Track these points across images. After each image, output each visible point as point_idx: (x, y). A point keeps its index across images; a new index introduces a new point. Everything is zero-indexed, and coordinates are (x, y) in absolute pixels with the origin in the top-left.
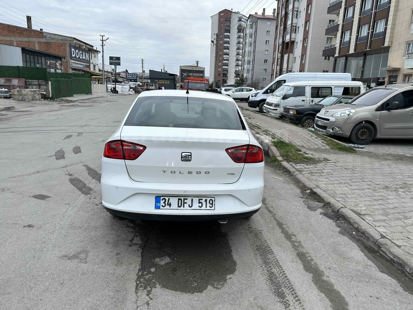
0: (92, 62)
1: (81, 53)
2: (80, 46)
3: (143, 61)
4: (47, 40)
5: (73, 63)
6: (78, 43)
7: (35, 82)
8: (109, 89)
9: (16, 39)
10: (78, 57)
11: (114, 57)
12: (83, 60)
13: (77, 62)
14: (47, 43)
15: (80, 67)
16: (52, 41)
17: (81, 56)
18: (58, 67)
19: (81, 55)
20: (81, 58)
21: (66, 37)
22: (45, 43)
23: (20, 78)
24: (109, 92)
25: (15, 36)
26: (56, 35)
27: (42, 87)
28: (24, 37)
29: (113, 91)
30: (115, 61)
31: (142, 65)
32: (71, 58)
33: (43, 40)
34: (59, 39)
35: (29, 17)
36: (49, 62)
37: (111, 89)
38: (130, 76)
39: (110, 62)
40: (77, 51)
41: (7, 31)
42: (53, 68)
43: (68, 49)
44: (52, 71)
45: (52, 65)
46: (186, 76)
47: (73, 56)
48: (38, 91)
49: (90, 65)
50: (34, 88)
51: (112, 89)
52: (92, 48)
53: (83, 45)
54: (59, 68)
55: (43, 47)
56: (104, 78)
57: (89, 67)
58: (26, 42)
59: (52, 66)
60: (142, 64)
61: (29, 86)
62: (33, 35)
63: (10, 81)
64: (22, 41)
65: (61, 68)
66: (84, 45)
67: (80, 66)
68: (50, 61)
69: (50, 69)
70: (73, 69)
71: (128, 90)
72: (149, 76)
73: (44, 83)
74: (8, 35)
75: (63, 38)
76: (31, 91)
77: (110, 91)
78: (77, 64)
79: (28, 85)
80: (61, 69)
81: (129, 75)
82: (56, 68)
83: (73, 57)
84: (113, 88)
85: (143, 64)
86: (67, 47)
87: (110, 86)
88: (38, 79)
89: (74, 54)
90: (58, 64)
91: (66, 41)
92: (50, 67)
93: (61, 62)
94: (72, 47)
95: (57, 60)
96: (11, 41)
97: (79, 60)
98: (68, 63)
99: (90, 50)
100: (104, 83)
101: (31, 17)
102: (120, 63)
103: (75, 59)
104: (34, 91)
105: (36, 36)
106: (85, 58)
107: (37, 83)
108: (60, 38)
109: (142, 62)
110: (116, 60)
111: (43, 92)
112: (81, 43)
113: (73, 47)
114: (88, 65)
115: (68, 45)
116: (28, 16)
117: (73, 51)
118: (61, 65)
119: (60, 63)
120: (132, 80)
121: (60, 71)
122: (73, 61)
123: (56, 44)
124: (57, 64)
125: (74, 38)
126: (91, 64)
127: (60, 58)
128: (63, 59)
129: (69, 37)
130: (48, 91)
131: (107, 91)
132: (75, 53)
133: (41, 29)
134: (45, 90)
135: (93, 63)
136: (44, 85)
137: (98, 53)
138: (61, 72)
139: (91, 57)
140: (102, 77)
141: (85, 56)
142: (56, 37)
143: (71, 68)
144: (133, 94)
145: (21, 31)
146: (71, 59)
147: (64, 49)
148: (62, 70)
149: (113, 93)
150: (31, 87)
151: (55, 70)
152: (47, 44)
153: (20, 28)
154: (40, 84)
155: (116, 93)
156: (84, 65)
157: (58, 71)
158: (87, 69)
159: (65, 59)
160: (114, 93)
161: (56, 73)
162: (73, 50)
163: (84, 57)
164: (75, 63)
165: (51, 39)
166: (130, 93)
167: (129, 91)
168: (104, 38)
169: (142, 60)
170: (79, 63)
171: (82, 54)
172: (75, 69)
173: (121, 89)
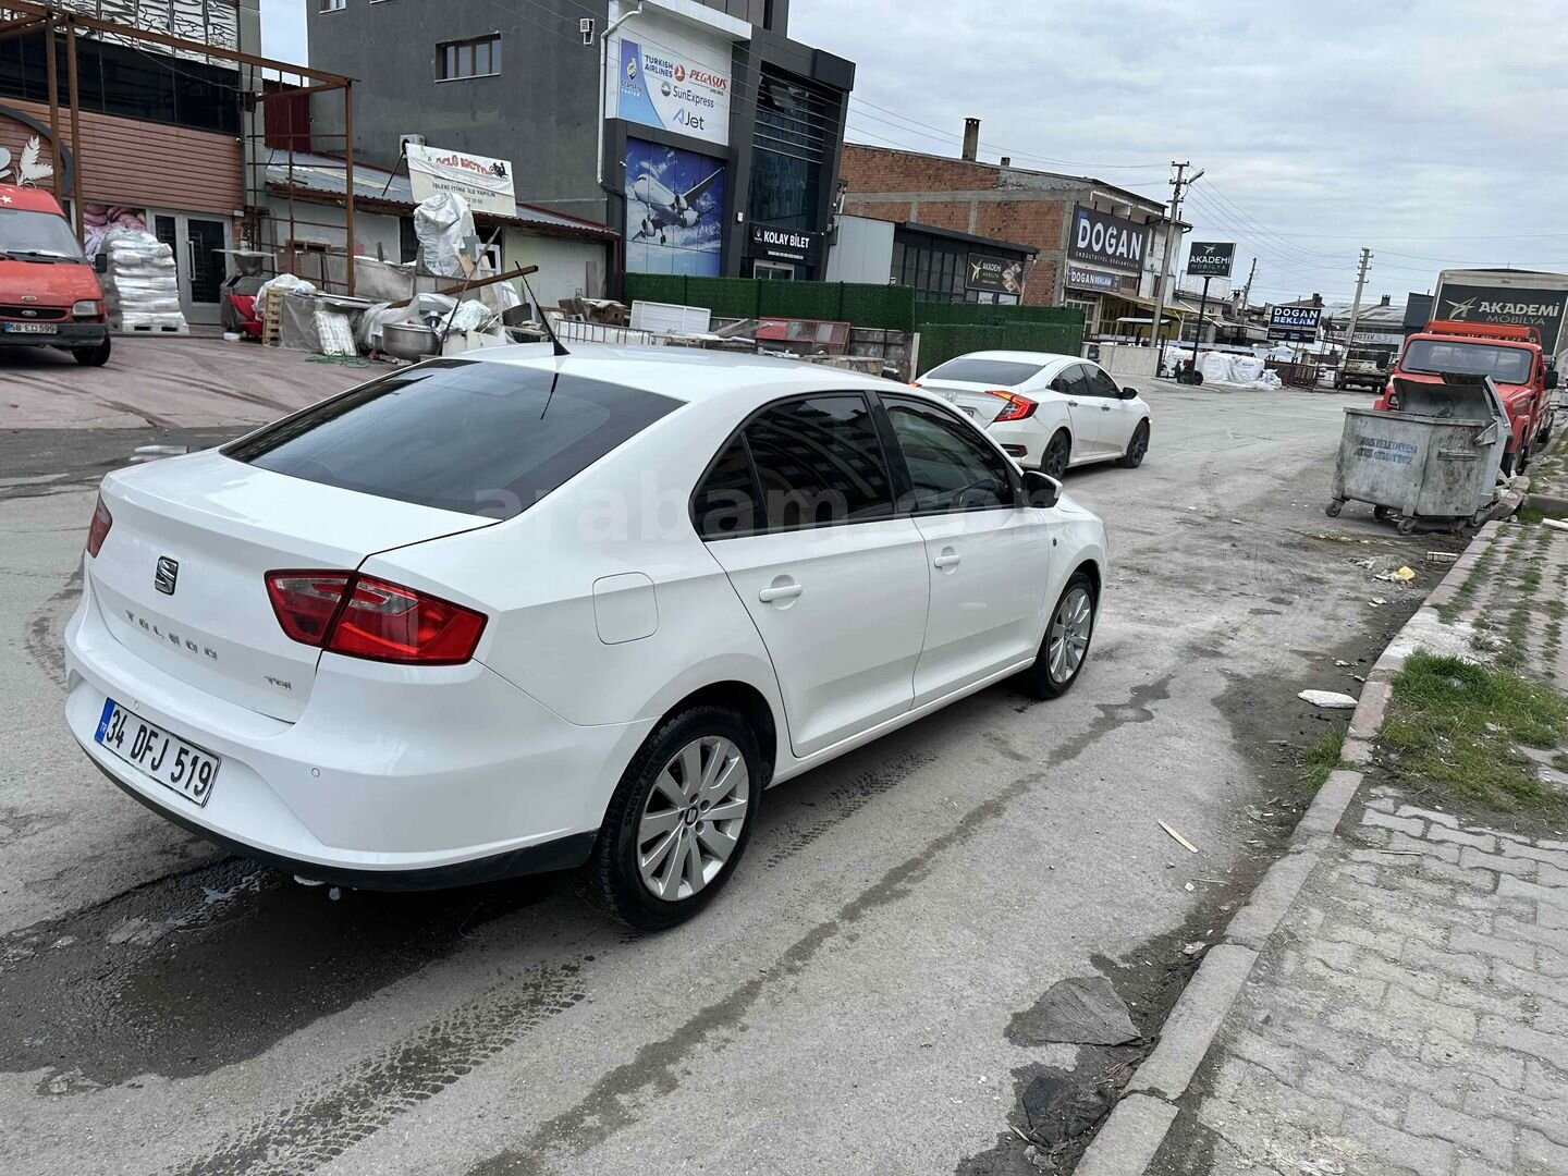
0: (1152, 266)
1: (1115, 233)
2: (1115, 207)
3: (1366, 256)
4: (1009, 193)
5: (1077, 270)
6: (1108, 196)
7: (878, 334)
8: (1170, 365)
9: (918, 199)
10: (1097, 248)
11: (1210, 245)
12: (1116, 258)
13: (1090, 267)
14: (1006, 204)
15: (1099, 286)
16: (1023, 197)
17: (1111, 246)
18: (1007, 286)
19: (1113, 241)
20: (1110, 251)
21: (1067, 181)
22: (999, 204)
23: (840, 321)
24: (1167, 377)
25: (918, 188)
26: (1036, 174)
27: (893, 350)
28: (943, 190)
29: (1185, 372)
30: (1214, 258)
31: (1362, 275)
32: (1073, 252)
33: (995, 196)
34: (1044, 187)
35: (973, 120)
36: (978, 269)
37: (1177, 368)
38: (1289, 320)
39: (1190, 264)
40: (1099, 226)
41: (901, 173)
42: (988, 288)
43: (1067, 221)
44: (985, 298)
45: (988, 279)
46: (1464, 315)
47: (1082, 244)
48: (874, 362)
49: (1140, 278)
50: (870, 353)
51: (1182, 367)
52: (1160, 214)
53: (1125, 206)
54: (1010, 290)
55: (992, 218)
56: (1157, 323)
57: (1135, 284)
58: (946, 204)
59: (985, 281)
60: (1359, 271)
61: (859, 348)
62: (969, 180)
63: (812, 329)
64: (934, 203)
65: (1016, 290)
66: (1127, 205)
67: (1099, 280)
68: (982, 266)
69: (978, 292)
70: (1070, 292)
71: (1257, 374)
72: (1402, 320)
73: (899, 339)
74: (899, 184)
75: (1058, 184)
76: (850, 361)
77: (1172, 373)
78: (1091, 272)
79: (856, 344)
80: (1016, 293)
81: (1282, 315)
82: (999, 289)
83: (1081, 250)
84: (1186, 362)
85: (1364, 268)
86: (1066, 215)
87: (1176, 353)
88: (887, 325)
89: (1083, 239)
90: (1008, 276)
91: (1067, 194)
92: (979, 286)
93: (1022, 267)
94: (1081, 213)
95: (1009, 261)
96: (905, 203)
97: (1102, 258)
98: (1059, 271)
99: (1154, 221)
100: (1153, 341)
101: (978, 121)
102: (1228, 266)
103: (1088, 255)
104: (859, 362)
105: (978, 183)
106: (1124, 250)
107: (882, 336)
108: (1047, 184)
109: (1364, 263)
110: (1215, 254)
111: (893, 367)
112: (1117, 199)
113: (1085, 215)
114: (1135, 275)
115: (1069, 208)
116: (971, 119)
117: (1085, 228)
118: (1018, 277)
119: (1019, 270)
120: (1293, 336)
121: (1010, 301)
122: (1074, 264)
123: (1034, 205)
124: (1005, 276)
125: (1096, 182)
126: (1144, 275)
127: (1019, 255)
128: (1030, 257)
129: (1078, 179)
130: (906, 363)
131: (1158, 375)
132: (1090, 234)
133: (1004, 159)
134: (898, 362)
135: (1152, 271)
136: (900, 345)
137: (1185, 230)
138: (1015, 303)
139: (1152, 249)
140: (1150, 321)
141: (1126, 245)
142: (1037, 182)
143: (1065, 288)
144: (1271, 388)
145: (939, 169)
146: (1072, 256)
147: (1054, 220)
148: (1019, 296)
149: (1179, 382)
150: (862, 350)
151: (996, 298)
152: (1006, 207)
153: (938, 159)
154: (888, 341)
155: (1191, 383)
156: (1117, 279)
157: (1003, 299)
158: (1125, 294)
159: (1037, 256)
160: (1186, 382)
161: (996, 306)
162: (1084, 223)
163: (1122, 250)
164: (1081, 271)
165: (1021, 188)
166: (1261, 384)
167: (1261, 375)
168: (1187, 175)
169: (1363, 253)
170: (1099, 269)
171: (1118, 238)
172: (1078, 294)
173: (1228, 367)
